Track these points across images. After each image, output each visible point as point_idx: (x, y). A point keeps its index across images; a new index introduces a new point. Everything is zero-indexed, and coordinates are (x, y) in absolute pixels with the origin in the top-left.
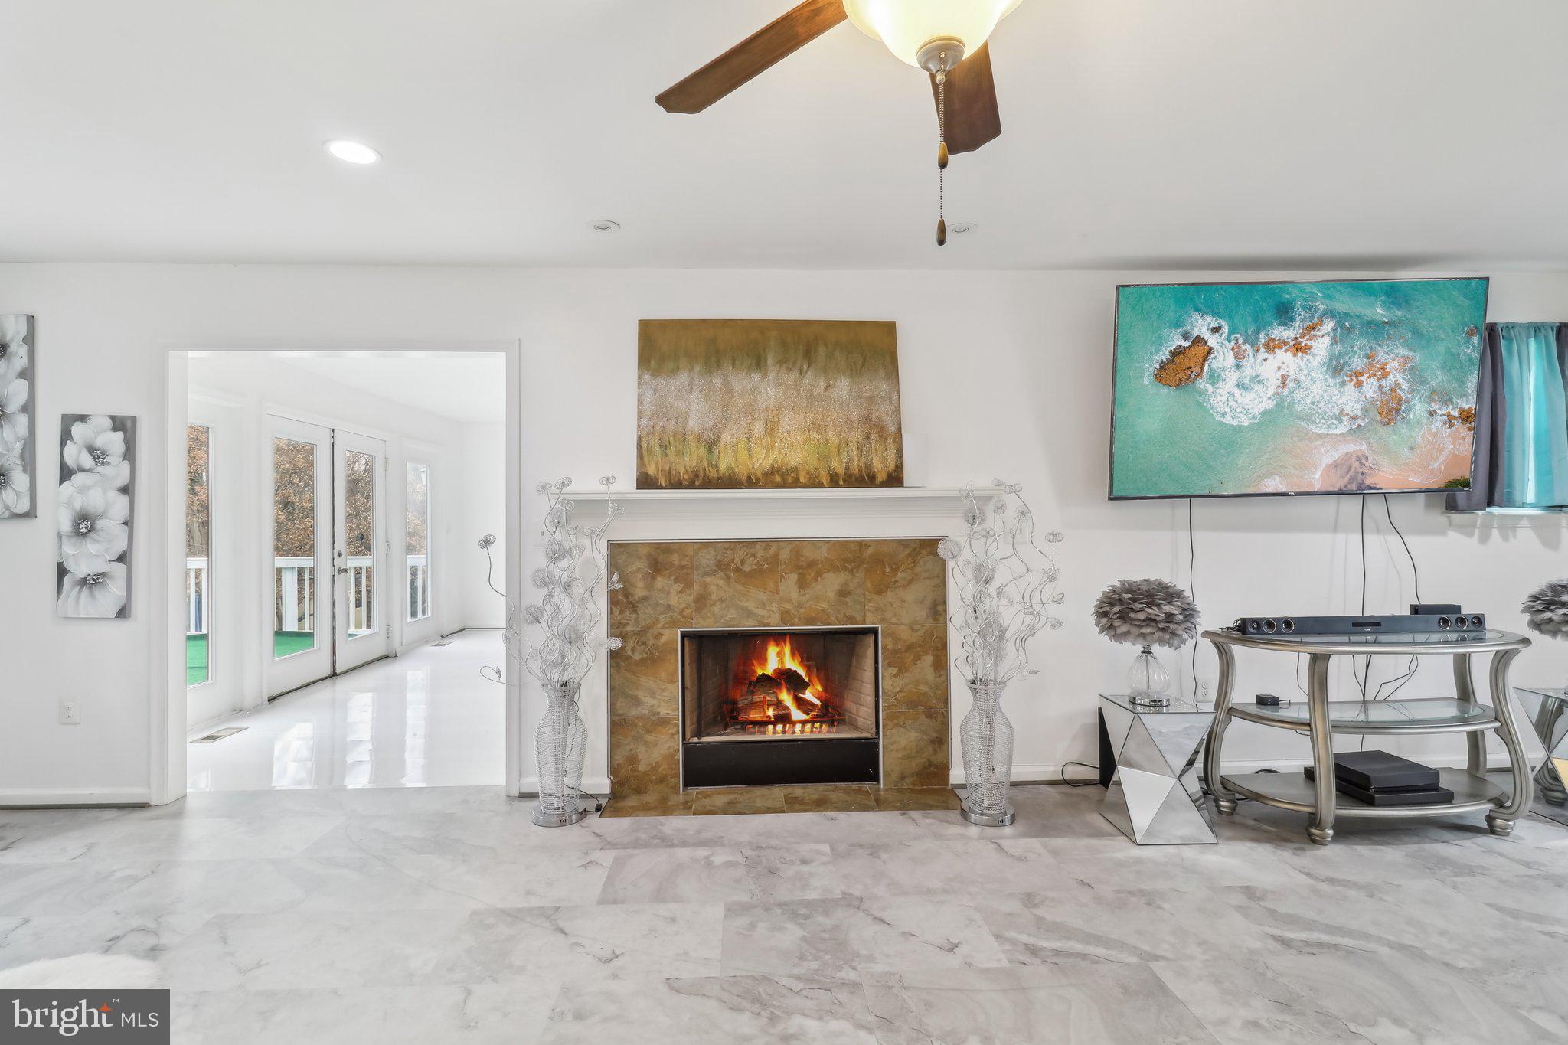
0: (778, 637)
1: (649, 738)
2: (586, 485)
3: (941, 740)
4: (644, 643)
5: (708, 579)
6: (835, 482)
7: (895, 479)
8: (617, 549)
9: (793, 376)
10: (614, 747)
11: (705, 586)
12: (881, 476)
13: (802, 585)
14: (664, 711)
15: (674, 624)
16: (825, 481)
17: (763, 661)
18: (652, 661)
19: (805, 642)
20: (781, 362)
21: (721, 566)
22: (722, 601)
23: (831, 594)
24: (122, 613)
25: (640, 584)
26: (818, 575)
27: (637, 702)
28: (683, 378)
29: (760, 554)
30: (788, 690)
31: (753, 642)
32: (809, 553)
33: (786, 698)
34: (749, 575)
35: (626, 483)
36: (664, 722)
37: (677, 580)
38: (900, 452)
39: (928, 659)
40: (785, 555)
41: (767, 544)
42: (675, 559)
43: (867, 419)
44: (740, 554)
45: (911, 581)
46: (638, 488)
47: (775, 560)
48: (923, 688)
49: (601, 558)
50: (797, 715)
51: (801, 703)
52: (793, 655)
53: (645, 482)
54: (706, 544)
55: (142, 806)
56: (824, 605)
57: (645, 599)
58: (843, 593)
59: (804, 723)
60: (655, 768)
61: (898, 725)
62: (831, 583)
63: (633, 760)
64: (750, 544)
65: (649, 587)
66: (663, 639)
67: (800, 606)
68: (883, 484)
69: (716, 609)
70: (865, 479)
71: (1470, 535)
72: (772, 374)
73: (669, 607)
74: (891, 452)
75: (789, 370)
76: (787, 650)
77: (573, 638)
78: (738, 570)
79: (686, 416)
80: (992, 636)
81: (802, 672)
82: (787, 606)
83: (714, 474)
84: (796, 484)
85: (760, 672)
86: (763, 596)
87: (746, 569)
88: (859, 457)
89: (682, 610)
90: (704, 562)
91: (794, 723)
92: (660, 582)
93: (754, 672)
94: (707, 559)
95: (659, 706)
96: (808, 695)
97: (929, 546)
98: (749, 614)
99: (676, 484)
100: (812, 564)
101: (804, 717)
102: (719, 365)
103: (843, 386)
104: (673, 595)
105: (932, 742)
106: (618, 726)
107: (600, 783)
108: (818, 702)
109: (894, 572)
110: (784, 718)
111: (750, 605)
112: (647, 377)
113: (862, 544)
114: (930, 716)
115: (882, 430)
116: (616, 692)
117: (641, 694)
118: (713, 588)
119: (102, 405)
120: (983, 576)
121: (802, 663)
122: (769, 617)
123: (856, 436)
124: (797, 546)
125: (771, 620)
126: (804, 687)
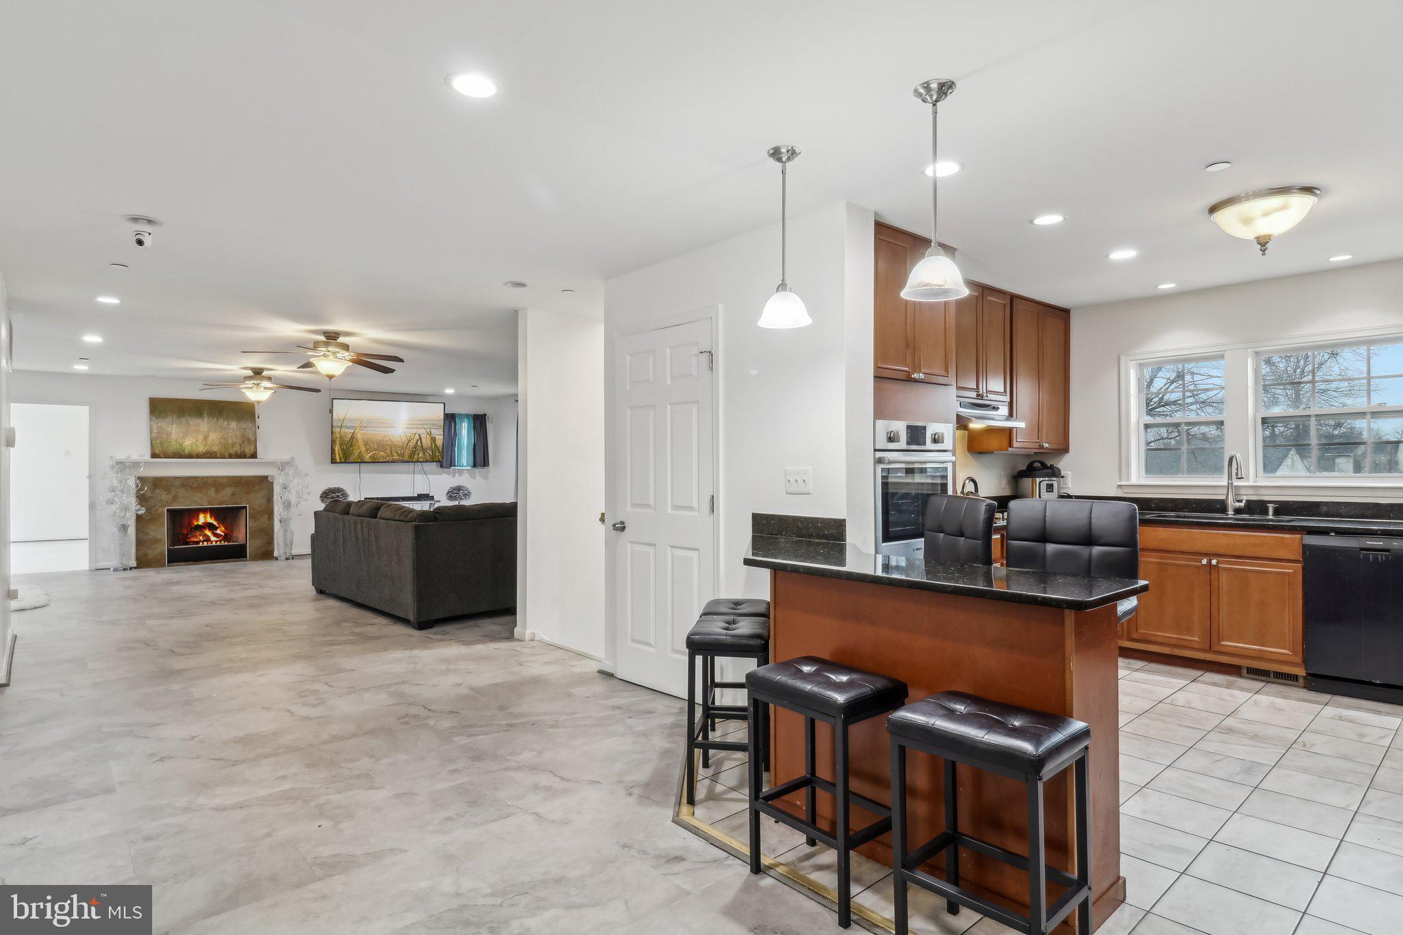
0: (204, 511)
1: (153, 547)
2: (135, 457)
3: (270, 541)
4: (151, 513)
5: (178, 490)
6: (231, 456)
7: (254, 456)
8: (140, 479)
9: (214, 420)
10: (137, 550)
11: (176, 492)
12: (248, 455)
13: (217, 491)
14: (160, 537)
15: (164, 506)
16: (227, 456)
17: (198, 519)
18: (153, 520)
19: (214, 512)
20: (210, 415)
21: (183, 485)
22: (184, 497)
23: (228, 495)
25: (150, 492)
26: (223, 488)
27: (147, 534)
28: (169, 419)
29: (200, 481)
30: (209, 531)
31: (195, 512)
32: (219, 481)
33: (208, 533)
34: (194, 488)
35: (147, 456)
36: (160, 541)
37: (165, 491)
38: (256, 447)
39: (266, 516)
40: (210, 482)
41: (203, 478)
42: (164, 483)
43: (243, 436)
44: (191, 481)
45: (260, 490)
46: (152, 458)
47: (206, 482)
48: (265, 526)
49: (132, 482)
50: (213, 538)
51: (216, 535)
52: (211, 517)
53: (154, 456)
56: (226, 499)
57: (151, 497)
58: (233, 494)
59: (216, 542)
60: (155, 557)
61: (254, 538)
62: (228, 492)
63: (146, 555)
64: (195, 478)
65: (153, 493)
66: (159, 511)
67: (214, 499)
68: (249, 458)
69: (181, 500)
70: (242, 456)
71: (449, 475)
72: (205, 420)
73: (161, 500)
74: (252, 448)
75: (213, 418)
76: (208, 516)
77: (126, 509)
78: (191, 487)
79: (171, 433)
80: (288, 505)
81: (215, 523)
82: (210, 499)
83: (182, 453)
84: (216, 457)
85: (196, 524)
86: (201, 496)
87: (194, 486)
88: (240, 448)
89: (167, 501)
90: (177, 484)
91: (212, 542)
92: (158, 491)
93: (193, 524)
95: (158, 535)
96: (218, 531)
97: (264, 479)
98: (194, 502)
99: (167, 456)
100: (221, 484)
101: (216, 539)
102: (184, 415)
103: (234, 424)
104: (163, 496)
105: (267, 543)
106: (139, 543)
107: (133, 563)
108: (223, 534)
109: (254, 487)
110: (208, 539)
111: (195, 499)
112: (154, 418)
113: (241, 478)
114: (266, 535)
115: (249, 440)
116: (138, 530)
117: (149, 531)
118: (180, 493)
120: (285, 487)
121: (216, 520)
123: (239, 441)
124: (215, 478)
125: (204, 504)
126: (216, 528)
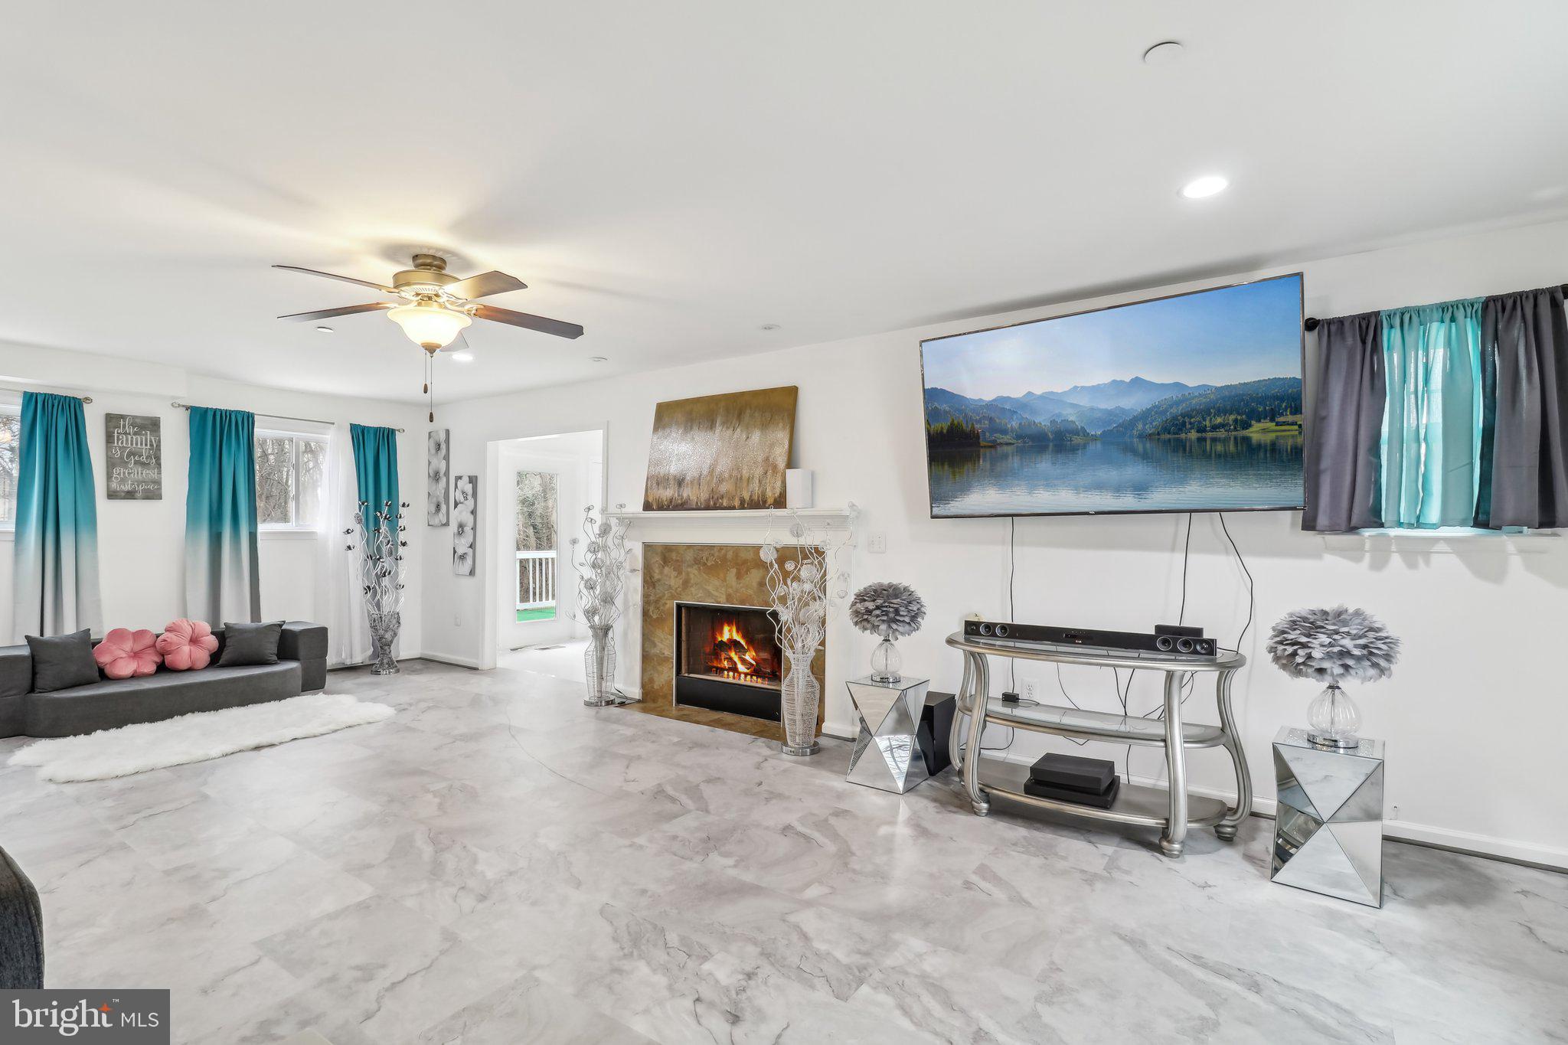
0: (726, 613)
1: (659, 668)
2: (627, 508)
4: (658, 608)
5: (690, 570)
6: (744, 505)
7: (780, 502)
8: (648, 548)
9: (730, 432)
10: (643, 671)
11: (688, 574)
12: (770, 501)
13: (739, 576)
14: (667, 653)
15: (673, 597)
16: (737, 504)
17: (721, 632)
18: (661, 621)
19: (742, 617)
20: (723, 423)
21: (697, 561)
22: (696, 584)
23: (755, 584)
24: (472, 573)
25: (657, 571)
26: (748, 571)
27: (655, 645)
29: (717, 554)
30: (736, 652)
31: (715, 616)
32: (743, 555)
33: (735, 658)
34: (710, 568)
35: (640, 508)
36: (667, 659)
37: (675, 569)
38: (784, 483)
40: (730, 555)
41: (722, 548)
42: (674, 555)
43: (767, 459)
44: (705, 555)
46: (644, 510)
47: (724, 559)
49: (639, 552)
50: (741, 668)
51: (743, 661)
52: (737, 629)
53: (647, 507)
54: (690, 547)
55: (475, 669)
56: (750, 592)
57: (659, 580)
58: (761, 584)
59: (746, 674)
60: (661, 688)
62: (754, 577)
63: (651, 680)
64: (711, 547)
65: (661, 573)
66: (668, 607)
67: (737, 591)
68: (773, 506)
69: (693, 589)
70: (757, 503)
72: (718, 431)
73: (670, 587)
74: (779, 484)
75: (728, 428)
77: (608, 599)
78: (705, 564)
79: (671, 463)
81: (743, 642)
82: (730, 590)
84: (723, 507)
85: (721, 638)
86: (716, 582)
87: (709, 564)
88: (760, 486)
89: (676, 589)
90: (688, 558)
91: (740, 674)
92: (667, 570)
93: (718, 637)
94: (689, 556)
95: (664, 649)
96: (748, 657)
98: (709, 594)
99: (661, 508)
100: (745, 562)
101: (746, 671)
102: (692, 427)
103: (756, 436)
104: (671, 578)
106: (646, 659)
107: (636, 690)
108: (754, 663)
110: (734, 669)
111: (710, 588)
112: (658, 432)
116: (645, 638)
117: (656, 640)
118: (692, 576)
119: (466, 472)
121: (743, 635)
122: (720, 597)
123: (758, 472)
124: (737, 549)
125: (721, 600)
126: (745, 651)
